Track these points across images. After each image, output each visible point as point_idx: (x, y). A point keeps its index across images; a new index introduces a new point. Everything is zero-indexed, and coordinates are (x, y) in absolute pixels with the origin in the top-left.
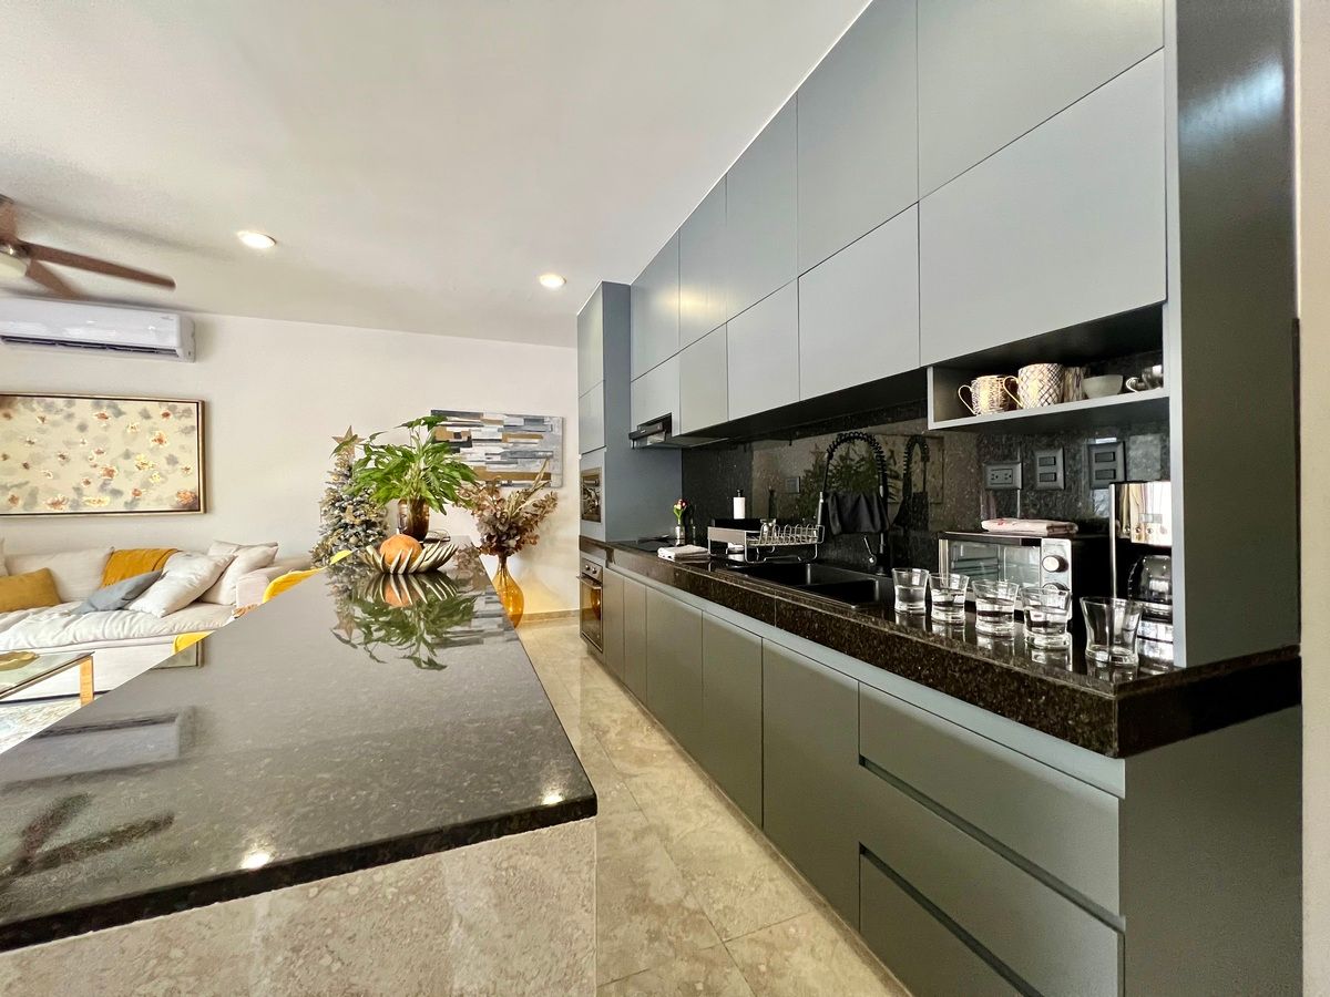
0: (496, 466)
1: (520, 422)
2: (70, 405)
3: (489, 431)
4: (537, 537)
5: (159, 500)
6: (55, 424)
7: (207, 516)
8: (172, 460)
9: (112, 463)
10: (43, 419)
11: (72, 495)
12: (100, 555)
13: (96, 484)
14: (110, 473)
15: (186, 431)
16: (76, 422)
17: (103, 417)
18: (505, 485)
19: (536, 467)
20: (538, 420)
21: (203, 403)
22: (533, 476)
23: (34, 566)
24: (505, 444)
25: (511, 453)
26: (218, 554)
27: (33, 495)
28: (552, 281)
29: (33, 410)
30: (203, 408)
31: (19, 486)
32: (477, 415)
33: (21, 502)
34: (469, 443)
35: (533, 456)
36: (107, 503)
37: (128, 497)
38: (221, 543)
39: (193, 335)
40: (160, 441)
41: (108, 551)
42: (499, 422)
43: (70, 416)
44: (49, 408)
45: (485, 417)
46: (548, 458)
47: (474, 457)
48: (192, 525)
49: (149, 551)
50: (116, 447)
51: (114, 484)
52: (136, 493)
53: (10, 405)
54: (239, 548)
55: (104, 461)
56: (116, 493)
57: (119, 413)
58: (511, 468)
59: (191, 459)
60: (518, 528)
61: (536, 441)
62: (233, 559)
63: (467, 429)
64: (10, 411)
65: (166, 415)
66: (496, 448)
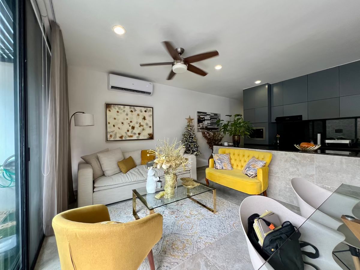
0: (209, 126)
1: (213, 115)
2: (124, 108)
3: (208, 117)
5: (144, 136)
6: (121, 113)
8: (147, 124)
10: (118, 112)
11: (125, 135)
12: (139, 152)
13: (130, 131)
14: (133, 128)
15: (150, 116)
16: (125, 113)
17: (132, 111)
18: (211, 131)
20: (216, 115)
21: (153, 108)
24: (211, 121)
27: (116, 134)
29: (116, 109)
31: (112, 132)
32: (206, 113)
33: (112, 137)
34: (204, 121)
35: (215, 124)
37: (137, 135)
42: (210, 115)
44: (119, 108)
47: (205, 124)
50: (135, 120)
51: (134, 131)
53: (110, 107)
55: (132, 124)
57: (135, 110)
58: (212, 127)
59: (151, 124)
61: (216, 120)
63: (204, 117)
65: (146, 111)
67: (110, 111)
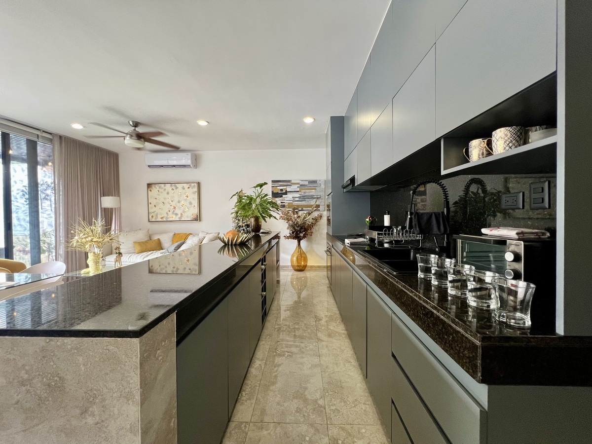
0: (297, 202)
1: (306, 183)
2: (165, 186)
3: (294, 188)
4: (312, 232)
5: (187, 217)
6: (162, 192)
7: (200, 222)
8: (191, 203)
9: (176, 205)
10: (158, 191)
11: (166, 215)
12: (172, 234)
13: (171, 211)
14: (175, 208)
15: (194, 193)
16: (166, 191)
17: (173, 189)
18: (301, 210)
19: (313, 202)
20: (314, 182)
21: (199, 183)
22: (311, 206)
23: (156, 238)
24: (300, 193)
25: (303, 196)
26: (201, 235)
27: (157, 215)
28: (309, 120)
29: (156, 188)
30: (199, 184)
31: (153, 212)
32: (289, 181)
33: (154, 217)
34: (286, 193)
35: (312, 197)
36: (174, 218)
37: (179, 216)
38: (203, 232)
39: (196, 159)
40: (187, 197)
41: (174, 233)
42: (298, 184)
43: (165, 190)
44: (160, 187)
45: (292, 182)
46: (317, 198)
47: (288, 199)
48: (196, 225)
49: (184, 234)
50: (176, 200)
51: (176, 212)
52: (181, 215)
53: (151, 187)
54: (207, 233)
55: (173, 204)
56: (176, 214)
57: (177, 188)
58: (303, 203)
59: (195, 203)
60: (305, 228)
61: (314, 191)
62: (205, 237)
63: (285, 187)
64: (151, 189)
65: (189, 188)
66: (297, 195)
67: (151, 191)
